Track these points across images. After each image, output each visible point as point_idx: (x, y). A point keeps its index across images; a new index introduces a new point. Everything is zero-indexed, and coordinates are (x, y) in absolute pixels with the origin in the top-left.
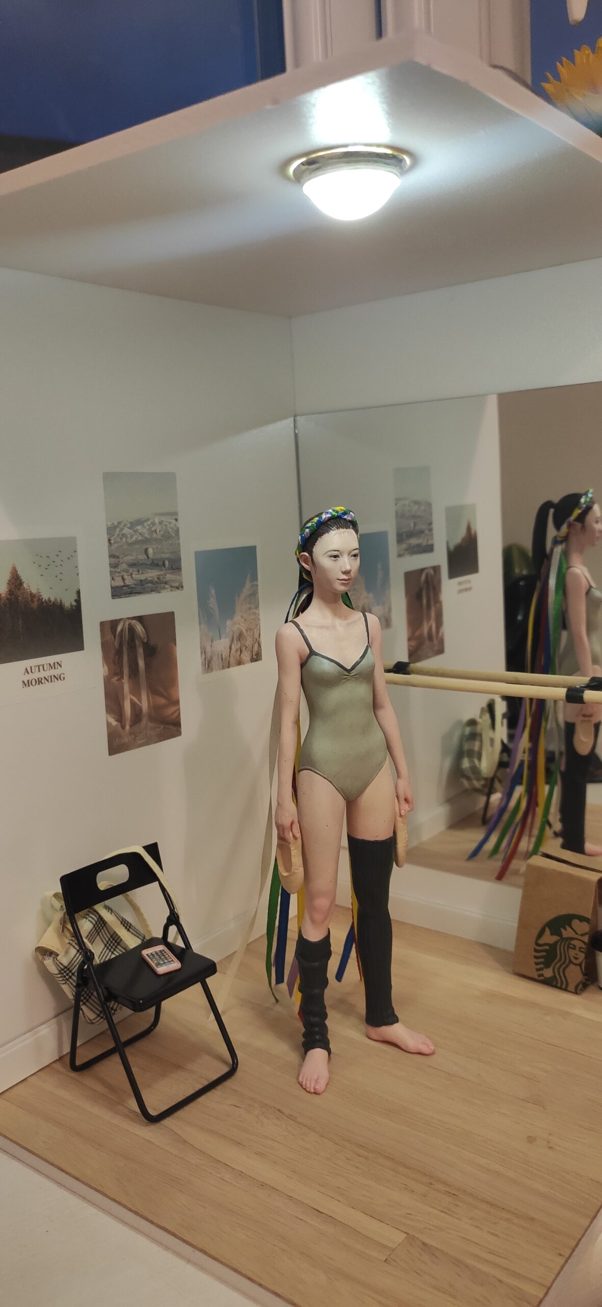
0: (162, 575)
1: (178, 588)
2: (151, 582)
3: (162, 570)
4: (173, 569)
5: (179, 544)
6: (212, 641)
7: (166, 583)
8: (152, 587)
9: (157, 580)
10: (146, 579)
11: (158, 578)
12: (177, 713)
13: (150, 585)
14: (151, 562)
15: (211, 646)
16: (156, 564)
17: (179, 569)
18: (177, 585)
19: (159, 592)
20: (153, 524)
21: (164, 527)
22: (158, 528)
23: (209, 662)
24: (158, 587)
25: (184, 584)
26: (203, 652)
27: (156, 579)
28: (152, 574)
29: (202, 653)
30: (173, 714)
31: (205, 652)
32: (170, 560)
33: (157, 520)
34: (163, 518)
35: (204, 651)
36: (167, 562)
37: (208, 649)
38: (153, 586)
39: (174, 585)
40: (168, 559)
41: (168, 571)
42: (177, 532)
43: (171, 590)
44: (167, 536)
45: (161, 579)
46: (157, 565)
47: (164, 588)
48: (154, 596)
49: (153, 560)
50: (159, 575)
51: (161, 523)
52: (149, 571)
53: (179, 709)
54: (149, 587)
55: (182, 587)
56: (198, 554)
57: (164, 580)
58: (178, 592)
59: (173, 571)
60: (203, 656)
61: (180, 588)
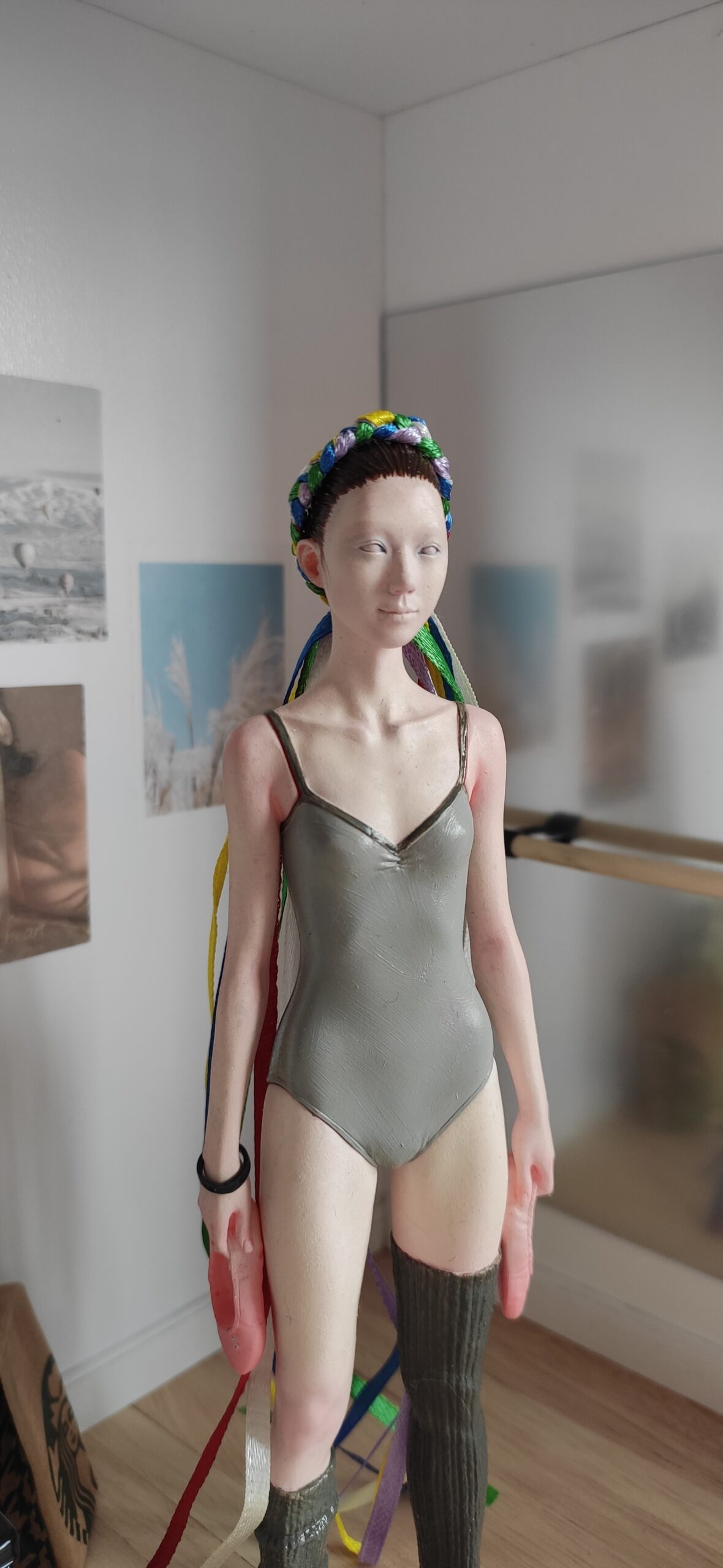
0: (56, 605)
1: (94, 635)
2: (29, 618)
3: (56, 594)
4: (86, 596)
5: (101, 543)
6: (172, 750)
7: (65, 622)
8: (30, 629)
9: (45, 615)
10: (16, 610)
11: (46, 612)
12: (80, 898)
13: (25, 624)
14: (28, 574)
15: (170, 760)
16: (38, 580)
17: (98, 595)
18: (93, 628)
19: (46, 640)
20: (39, 492)
21: (66, 504)
22: (52, 503)
23: (164, 793)
24: (45, 630)
25: (110, 629)
26: (151, 771)
27: (40, 612)
28: (31, 601)
29: (146, 773)
30: (70, 897)
31: (155, 772)
32: (79, 577)
33: (48, 486)
34: (65, 484)
35: (151, 769)
36: (70, 581)
37: (163, 765)
38: (33, 626)
39: (84, 627)
40: (71, 571)
41: (72, 599)
42: (98, 517)
43: (78, 639)
44: (72, 523)
45: (54, 613)
46: (45, 583)
47: (60, 633)
48: (33, 648)
49: (34, 571)
50: (49, 605)
51: (58, 493)
52: (23, 593)
53: (86, 888)
54: (22, 628)
55: (105, 634)
56: (146, 570)
57: (62, 617)
58: (94, 644)
59: (82, 599)
60: (150, 781)
61: (101, 636)
